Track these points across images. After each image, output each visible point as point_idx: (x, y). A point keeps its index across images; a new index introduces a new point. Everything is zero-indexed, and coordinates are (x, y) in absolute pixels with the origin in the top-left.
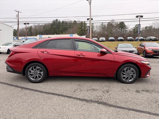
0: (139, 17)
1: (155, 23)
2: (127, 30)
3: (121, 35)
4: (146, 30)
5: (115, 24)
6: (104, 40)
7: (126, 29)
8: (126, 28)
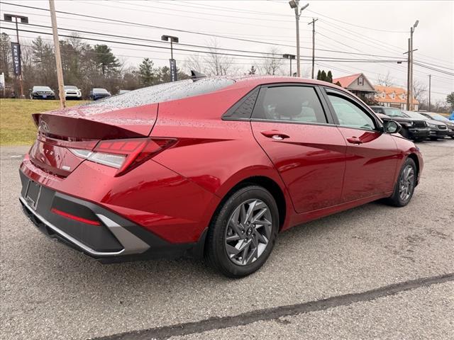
0: (169, 39)
1: (192, 60)
2: (119, 72)
3: (106, 83)
4: (164, 76)
5: (83, 49)
6: (79, 96)
7: (118, 68)
8: (116, 65)
